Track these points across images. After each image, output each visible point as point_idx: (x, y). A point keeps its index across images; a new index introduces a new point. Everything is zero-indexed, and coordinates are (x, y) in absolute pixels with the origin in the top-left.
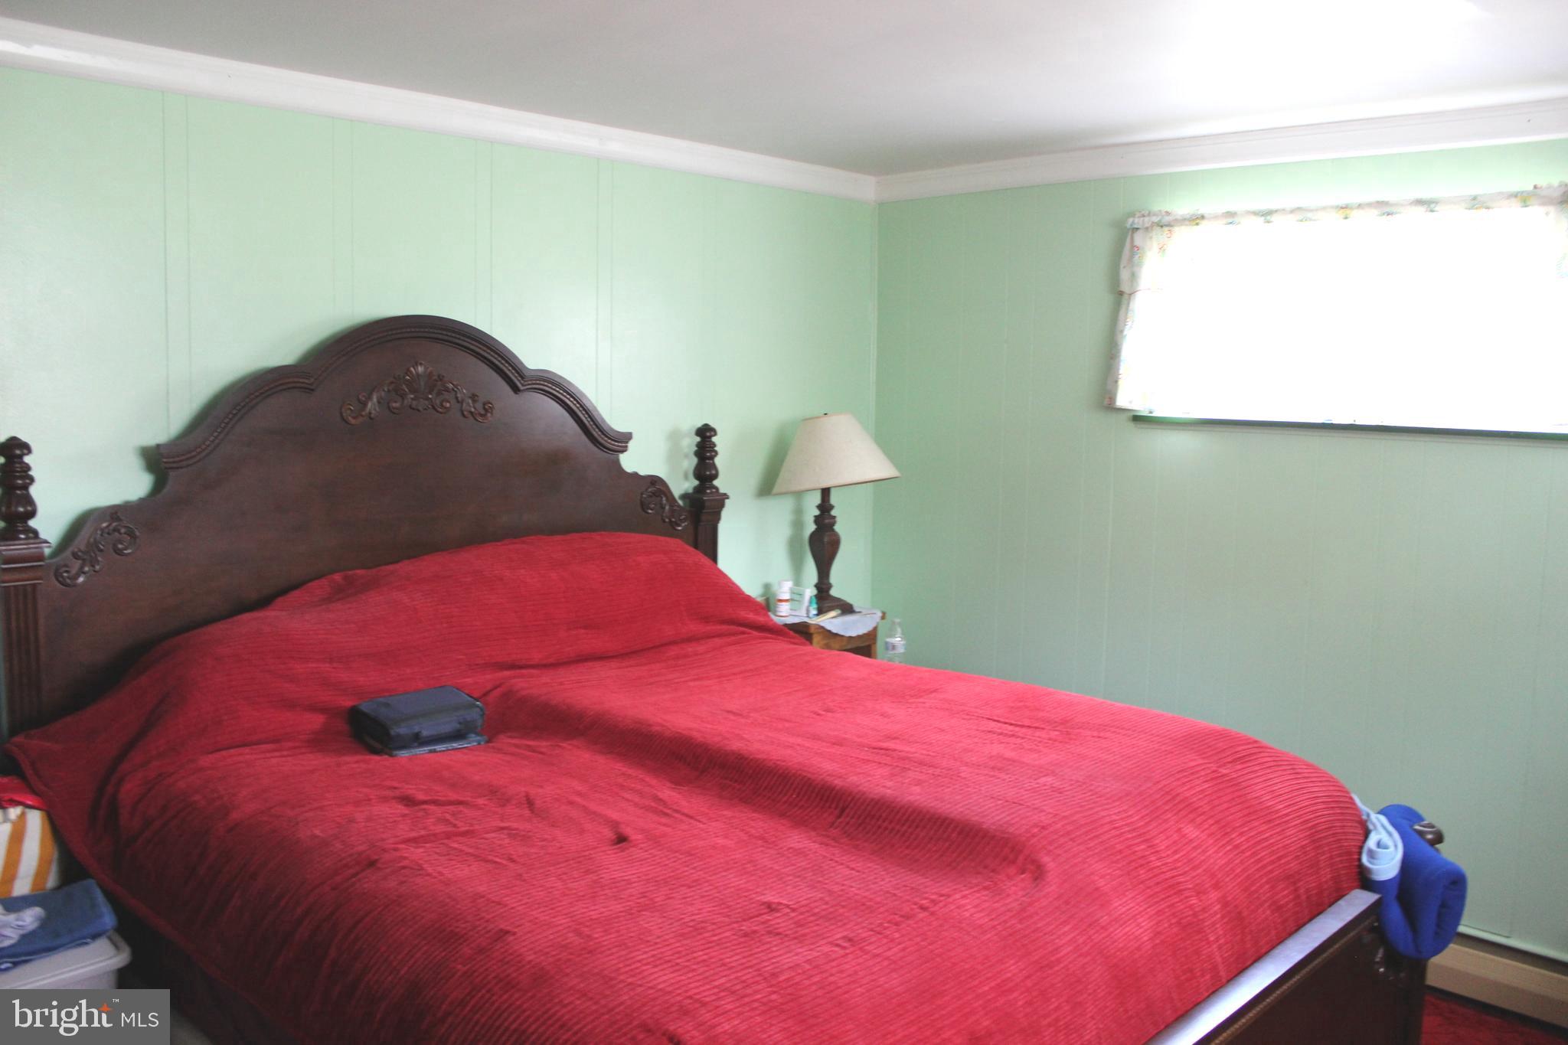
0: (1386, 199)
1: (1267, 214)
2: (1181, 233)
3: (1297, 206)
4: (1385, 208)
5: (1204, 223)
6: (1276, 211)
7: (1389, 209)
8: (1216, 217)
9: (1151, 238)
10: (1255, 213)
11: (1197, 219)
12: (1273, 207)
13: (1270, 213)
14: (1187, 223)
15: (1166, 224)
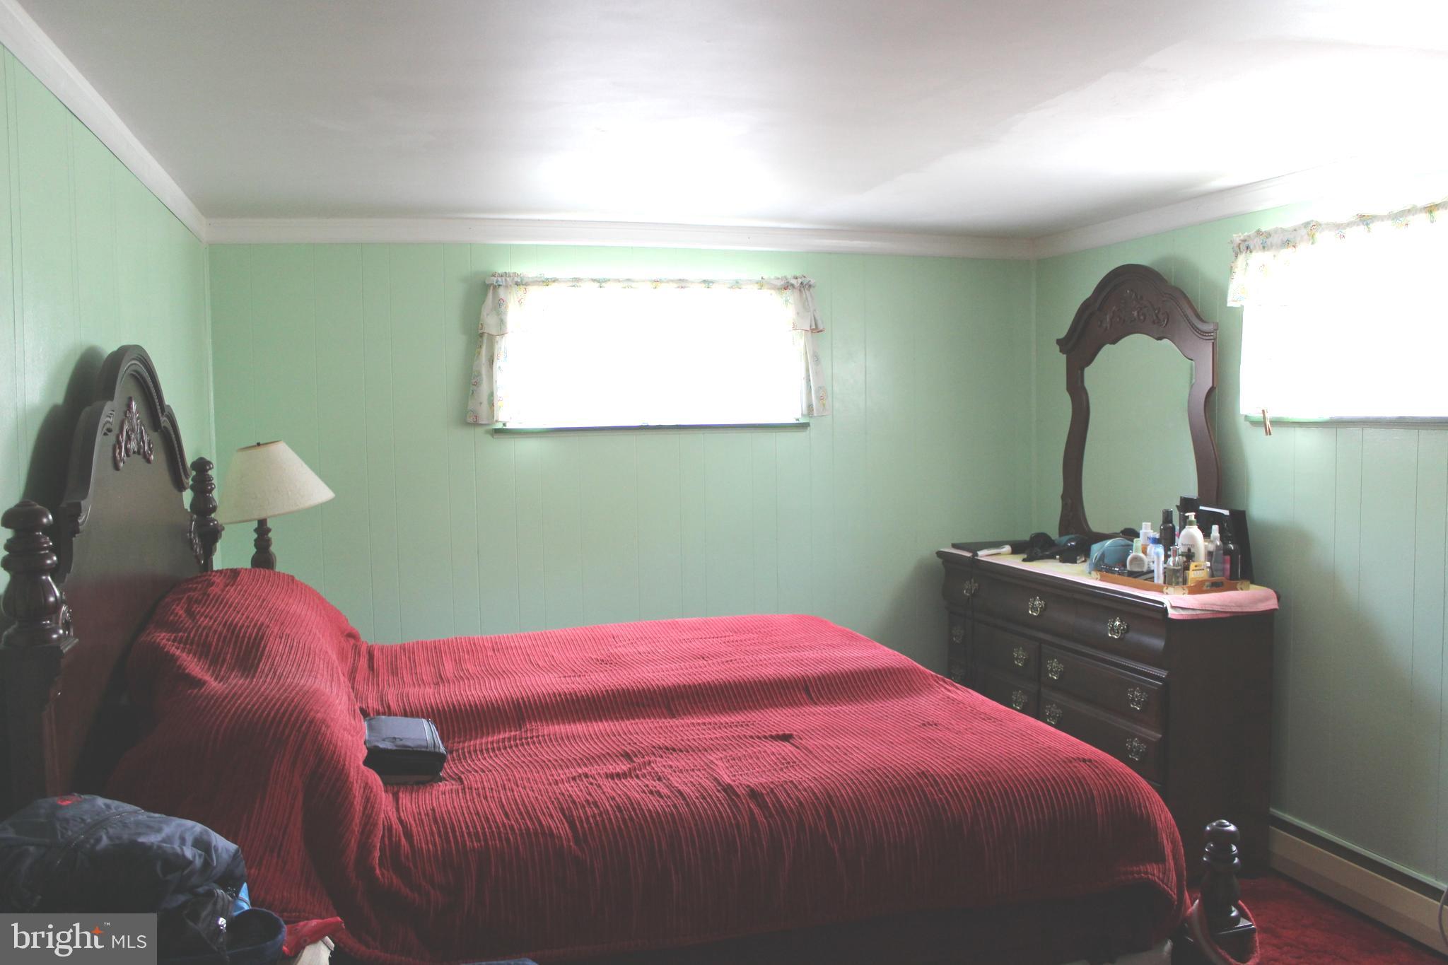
0: (685, 278)
1: (600, 282)
2: (533, 290)
3: (627, 278)
4: (682, 283)
5: (553, 286)
6: (609, 280)
7: (683, 285)
8: (565, 281)
9: (510, 293)
10: (594, 280)
11: (546, 282)
12: (607, 277)
13: (606, 281)
14: (541, 283)
15: (521, 283)
